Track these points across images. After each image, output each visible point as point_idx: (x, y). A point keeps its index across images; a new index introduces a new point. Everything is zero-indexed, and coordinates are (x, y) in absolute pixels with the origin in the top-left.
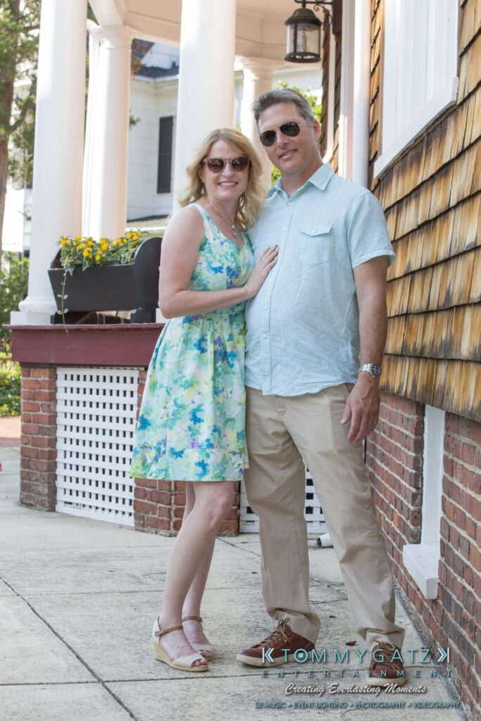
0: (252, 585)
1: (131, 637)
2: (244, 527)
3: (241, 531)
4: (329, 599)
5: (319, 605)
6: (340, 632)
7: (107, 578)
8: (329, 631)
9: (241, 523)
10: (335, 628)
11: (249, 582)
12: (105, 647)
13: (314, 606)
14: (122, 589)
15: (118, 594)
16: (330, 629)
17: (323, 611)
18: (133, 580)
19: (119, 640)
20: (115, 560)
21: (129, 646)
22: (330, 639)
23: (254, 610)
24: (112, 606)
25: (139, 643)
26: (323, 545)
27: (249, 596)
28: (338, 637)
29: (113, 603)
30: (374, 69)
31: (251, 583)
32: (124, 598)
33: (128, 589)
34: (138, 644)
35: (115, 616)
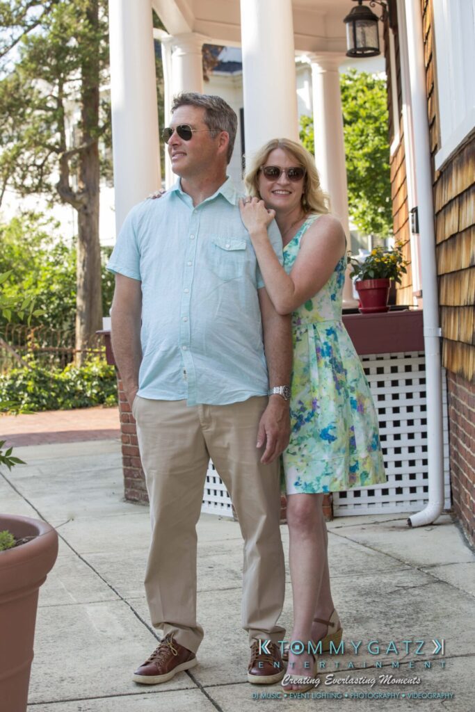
0: (345, 574)
1: (229, 637)
2: (337, 512)
3: (335, 515)
4: (419, 583)
5: (410, 590)
6: (430, 618)
7: (206, 575)
8: (419, 618)
9: (335, 508)
10: (424, 614)
11: (343, 570)
12: (204, 650)
13: (405, 592)
14: (221, 586)
15: (217, 592)
16: (420, 615)
17: (413, 596)
18: (232, 576)
19: (217, 642)
20: (214, 555)
21: (227, 647)
22: (420, 626)
23: (347, 599)
24: (211, 604)
25: (237, 643)
26: (413, 524)
27: (342, 585)
28: (428, 623)
29: (213, 602)
30: (428, 65)
31: (344, 571)
32: (223, 596)
33: (226, 586)
34: (236, 645)
35: (214, 615)
